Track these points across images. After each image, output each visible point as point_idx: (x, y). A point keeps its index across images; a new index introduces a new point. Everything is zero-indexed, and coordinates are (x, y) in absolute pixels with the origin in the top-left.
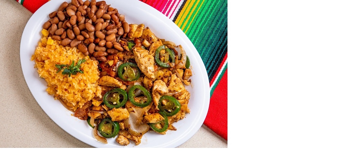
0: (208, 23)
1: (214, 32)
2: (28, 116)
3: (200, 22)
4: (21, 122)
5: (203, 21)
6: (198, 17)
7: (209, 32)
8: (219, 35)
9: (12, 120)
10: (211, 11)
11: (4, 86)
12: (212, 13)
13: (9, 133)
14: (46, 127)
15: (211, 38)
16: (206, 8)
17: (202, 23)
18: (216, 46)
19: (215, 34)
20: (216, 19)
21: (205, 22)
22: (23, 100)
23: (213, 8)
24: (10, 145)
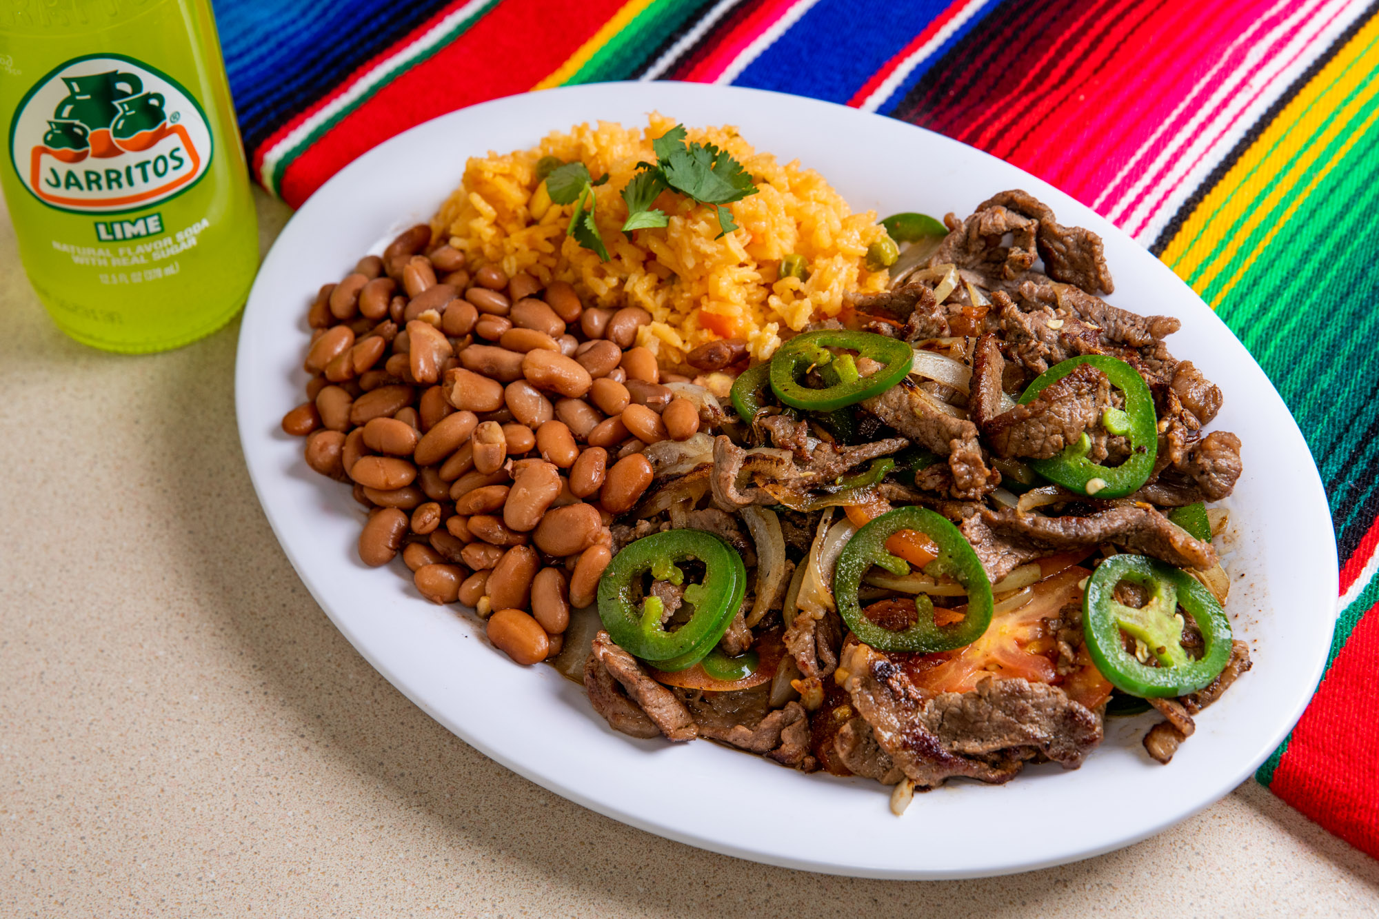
0: (1302, 324)
1: (1339, 361)
2: (165, 706)
3: (1257, 317)
4: (115, 734)
5: (1273, 313)
6: (1243, 297)
7: (1309, 361)
8: (1368, 373)
9: (60, 723)
10: (1319, 274)
11: (63, 551)
12: (1322, 285)
13: (19, 788)
14: (268, 775)
15: (1325, 386)
16: (1289, 261)
17: (1266, 320)
18: (1352, 422)
19: (1346, 367)
20: (1346, 309)
21: (1285, 316)
22: (157, 624)
23: (1325, 266)
24: (7, 856)
